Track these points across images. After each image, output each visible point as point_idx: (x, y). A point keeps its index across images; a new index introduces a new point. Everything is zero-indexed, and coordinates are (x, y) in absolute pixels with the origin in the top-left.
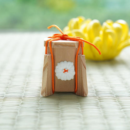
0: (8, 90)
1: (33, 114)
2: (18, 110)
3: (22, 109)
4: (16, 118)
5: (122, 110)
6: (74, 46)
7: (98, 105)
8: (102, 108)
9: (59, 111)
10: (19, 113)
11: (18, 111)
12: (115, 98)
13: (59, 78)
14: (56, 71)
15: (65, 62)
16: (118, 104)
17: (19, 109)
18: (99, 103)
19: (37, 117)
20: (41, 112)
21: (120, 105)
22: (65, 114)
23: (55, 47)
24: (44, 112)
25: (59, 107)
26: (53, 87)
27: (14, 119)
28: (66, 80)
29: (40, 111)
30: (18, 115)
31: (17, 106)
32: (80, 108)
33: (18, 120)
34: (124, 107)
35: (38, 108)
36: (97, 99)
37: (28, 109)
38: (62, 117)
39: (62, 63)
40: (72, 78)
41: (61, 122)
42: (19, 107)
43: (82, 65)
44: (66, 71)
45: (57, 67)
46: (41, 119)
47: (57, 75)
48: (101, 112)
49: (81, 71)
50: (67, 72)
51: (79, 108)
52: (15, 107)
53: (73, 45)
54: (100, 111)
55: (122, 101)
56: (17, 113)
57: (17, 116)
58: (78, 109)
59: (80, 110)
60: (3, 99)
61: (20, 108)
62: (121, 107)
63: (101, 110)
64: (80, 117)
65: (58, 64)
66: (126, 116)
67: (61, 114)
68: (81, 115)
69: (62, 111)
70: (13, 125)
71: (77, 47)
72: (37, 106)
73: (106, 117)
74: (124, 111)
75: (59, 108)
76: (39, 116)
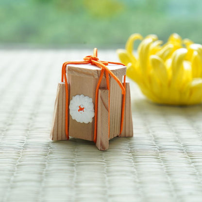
0: (29, 134)
1: (67, 167)
2: (45, 161)
3: (51, 160)
4: (44, 172)
5: (192, 165)
7: (159, 157)
8: (164, 160)
9: (103, 165)
10: (47, 165)
11: (46, 163)
12: (182, 148)
16: (186, 155)
17: (47, 160)
20: (78, 165)
22: (113, 168)
24: (83, 165)
25: (103, 159)
27: (41, 174)
29: (77, 163)
30: (47, 168)
33: (47, 175)
34: (194, 160)
35: (73, 160)
36: (156, 148)
37: (60, 160)
38: (108, 172)
41: (107, 178)
42: (46, 157)
46: (78, 174)
48: (163, 166)
51: (131, 160)
56: (44, 165)
57: (45, 170)
58: (130, 162)
59: (133, 164)
60: (23, 146)
61: (49, 158)
62: (190, 160)
64: (133, 172)
66: (197, 173)
67: (106, 168)
68: (135, 170)
69: (108, 164)
73: (169, 174)
74: (195, 166)
75: (104, 161)
76: (75, 170)
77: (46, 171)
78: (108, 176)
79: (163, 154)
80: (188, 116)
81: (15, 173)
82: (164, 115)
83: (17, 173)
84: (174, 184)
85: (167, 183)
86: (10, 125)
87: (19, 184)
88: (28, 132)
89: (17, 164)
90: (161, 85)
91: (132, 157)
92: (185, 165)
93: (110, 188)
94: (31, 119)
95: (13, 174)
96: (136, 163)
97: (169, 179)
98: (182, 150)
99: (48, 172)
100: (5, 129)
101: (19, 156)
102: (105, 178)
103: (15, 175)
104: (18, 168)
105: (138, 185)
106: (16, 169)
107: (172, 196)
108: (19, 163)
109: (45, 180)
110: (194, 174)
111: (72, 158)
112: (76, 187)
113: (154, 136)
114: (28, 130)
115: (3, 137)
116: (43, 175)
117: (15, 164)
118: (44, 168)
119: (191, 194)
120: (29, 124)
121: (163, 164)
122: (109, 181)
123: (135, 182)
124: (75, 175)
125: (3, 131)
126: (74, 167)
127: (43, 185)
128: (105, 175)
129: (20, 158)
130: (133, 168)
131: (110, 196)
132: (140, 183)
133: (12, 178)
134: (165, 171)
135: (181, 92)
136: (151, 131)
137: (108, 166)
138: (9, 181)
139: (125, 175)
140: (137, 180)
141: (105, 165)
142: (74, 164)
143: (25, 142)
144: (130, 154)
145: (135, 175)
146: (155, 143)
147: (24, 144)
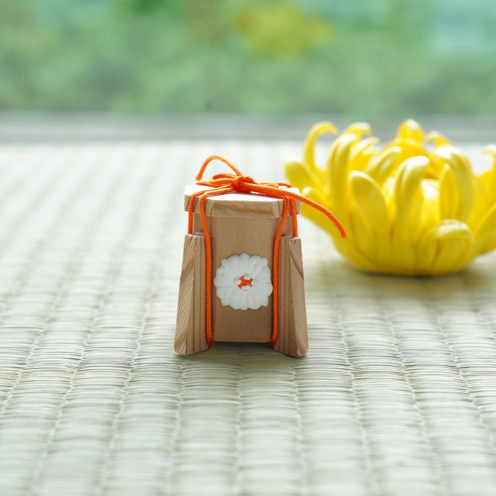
1: (163, 411)
2: (120, 399)
3: (132, 396)
4: (116, 421)
5: (415, 406)
6: (271, 212)
7: (351, 390)
8: (361, 397)
9: (237, 405)
10: (123, 407)
11: (121, 402)
12: (403, 371)
13: (225, 303)
14: (217, 283)
15: (245, 256)
16: (408, 386)
17: (123, 396)
18: (354, 384)
19: (173, 419)
20: (184, 406)
21: (414, 390)
22: (253, 413)
23: (216, 214)
24: (194, 406)
25: (237, 394)
26: (209, 329)
27: (109, 424)
28: (245, 308)
29: (183, 402)
30: (122, 413)
31: (117, 388)
32: (296, 398)
33: (121, 427)
34: (422, 396)
35: (177, 395)
36: (349, 372)
37: (149, 397)
38: (244, 420)
39: (235, 261)
40: (265, 302)
41: (241, 433)
42: (122, 390)
43: (293, 266)
44: (245, 282)
45: (220, 272)
46: (183, 424)
47: (220, 293)
48: (356, 409)
49: (290, 282)
50: (248, 287)
51: (294, 395)
52: (113, 392)
53: (267, 208)
54: (354, 407)
55: (419, 380)
56: (117, 406)
57: (117, 416)
58: (292, 400)
59: (297, 403)
60: (77, 366)
61: (127, 392)
62: (414, 397)
63: (356, 404)
64: (293, 421)
65: (225, 262)
66: (423, 423)
67: (242, 412)
68: (298, 417)
69: (246, 404)
70: (107, 439)
71: (277, 214)
72: (174, 389)
73: (366, 424)
74: (422, 408)
75: (238, 397)
76: (178, 416)
77: (121, 418)
78: (243, 429)
79: (362, 383)
80: (430, 301)
81: (58, 422)
82: (378, 298)
83: (61, 423)
84: (371, 444)
85: (359, 443)
86: (53, 320)
87: (64, 444)
88: (89, 336)
89: (62, 405)
90: (375, 234)
91: (296, 390)
92: (402, 406)
93: (244, 452)
94: (97, 307)
95: (53, 425)
96: (303, 403)
97: (364, 435)
98: (402, 374)
99: (123, 421)
100: (42, 331)
101: (68, 388)
102: (236, 433)
103: (58, 426)
104: (64, 412)
105: (300, 447)
106: (61, 414)
107: (364, 467)
108: (67, 403)
109: (116, 436)
110: (415, 425)
111: (174, 393)
112: (177, 450)
113: (350, 344)
114: (89, 332)
115: (36, 347)
116: (114, 427)
117: (59, 404)
118: (116, 413)
119: (401, 465)
120: (91, 319)
122: (244, 440)
123: (295, 440)
124: (177, 427)
125: (37, 334)
126: (176, 411)
127: (112, 445)
128: (238, 427)
129: (70, 391)
130: (295, 412)
131: (242, 468)
132: (303, 442)
133: (52, 433)
134: (359, 417)
135: (417, 248)
136: (344, 334)
137: (244, 409)
138: (45, 437)
139: (276, 427)
140: (300, 437)
141: (240, 407)
142: (178, 405)
143: (81, 358)
144: (293, 382)
145: (297, 426)
146: (349, 360)
147: (80, 361)
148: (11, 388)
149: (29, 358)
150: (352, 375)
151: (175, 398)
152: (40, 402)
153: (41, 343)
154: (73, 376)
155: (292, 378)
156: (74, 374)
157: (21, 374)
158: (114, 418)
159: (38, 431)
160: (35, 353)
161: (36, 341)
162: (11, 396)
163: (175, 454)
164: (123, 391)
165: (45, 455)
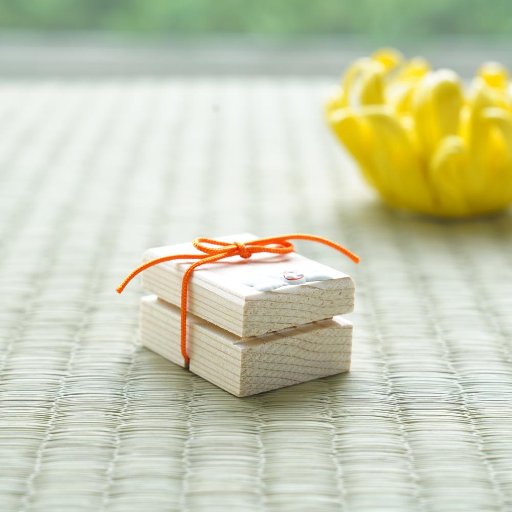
77: (191, 446)
78: (343, 463)
79: (475, 398)
81: (116, 451)
83: (120, 454)
85: (488, 483)
86: (93, 310)
91: (397, 408)
93: (350, 497)
95: (111, 456)
99: (196, 451)
100: (81, 324)
101: (123, 404)
102: (335, 470)
103: (117, 458)
105: (418, 490)
108: (124, 424)
109: (190, 473)
112: (268, 494)
113: (449, 344)
115: (78, 346)
116: (185, 460)
118: (186, 440)
121: (473, 427)
122: (346, 478)
123: (409, 480)
125: (76, 329)
126: (258, 437)
127: (186, 486)
128: (335, 460)
129: (125, 407)
130: (402, 439)
133: (111, 468)
134: (481, 447)
136: (438, 329)
138: (102, 473)
141: (333, 431)
142: (257, 428)
143: (132, 361)
144: (391, 397)
145: (407, 459)
146: (453, 366)
147: (132, 366)
148: (54, 404)
149: (71, 361)
150: (460, 386)
151: (253, 419)
152: (92, 424)
153: (83, 342)
154: (126, 386)
155: (389, 391)
156: (127, 384)
157: (64, 383)
158: (183, 446)
159: (94, 465)
160: (77, 354)
161: (77, 339)
162: (56, 414)
163: (265, 499)
164: (190, 409)
165: (106, 500)
